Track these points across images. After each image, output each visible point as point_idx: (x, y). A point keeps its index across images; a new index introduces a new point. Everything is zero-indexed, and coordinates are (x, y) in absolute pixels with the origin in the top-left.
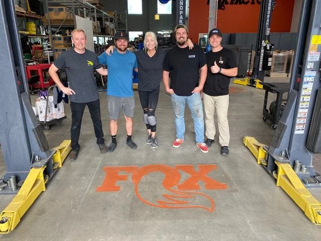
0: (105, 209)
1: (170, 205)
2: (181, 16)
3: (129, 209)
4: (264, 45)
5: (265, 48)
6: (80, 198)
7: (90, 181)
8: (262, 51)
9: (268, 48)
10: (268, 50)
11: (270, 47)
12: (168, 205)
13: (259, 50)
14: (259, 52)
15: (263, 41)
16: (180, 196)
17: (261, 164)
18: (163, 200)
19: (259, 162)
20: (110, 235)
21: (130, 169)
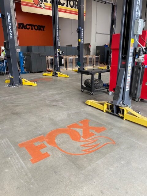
0: (55, 172)
1: (93, 150)
2: (10, 30)
3: (71, 163)
4: (58, 52)
5: (59, 53)
6: (26, 175)
7: (18, 159)
8: (58, 55)
9: (61, 53)
10: (61, 55)
11: (62, 53)
12: (91, 150)
13: (56, 54)
14: (56, 56)
15: (57, 49)
16: (90, 142)
17: (107, 112)
18: (84, 148)
19: (105, 111)
20: (81, 187)
21: (40, 139)
